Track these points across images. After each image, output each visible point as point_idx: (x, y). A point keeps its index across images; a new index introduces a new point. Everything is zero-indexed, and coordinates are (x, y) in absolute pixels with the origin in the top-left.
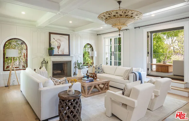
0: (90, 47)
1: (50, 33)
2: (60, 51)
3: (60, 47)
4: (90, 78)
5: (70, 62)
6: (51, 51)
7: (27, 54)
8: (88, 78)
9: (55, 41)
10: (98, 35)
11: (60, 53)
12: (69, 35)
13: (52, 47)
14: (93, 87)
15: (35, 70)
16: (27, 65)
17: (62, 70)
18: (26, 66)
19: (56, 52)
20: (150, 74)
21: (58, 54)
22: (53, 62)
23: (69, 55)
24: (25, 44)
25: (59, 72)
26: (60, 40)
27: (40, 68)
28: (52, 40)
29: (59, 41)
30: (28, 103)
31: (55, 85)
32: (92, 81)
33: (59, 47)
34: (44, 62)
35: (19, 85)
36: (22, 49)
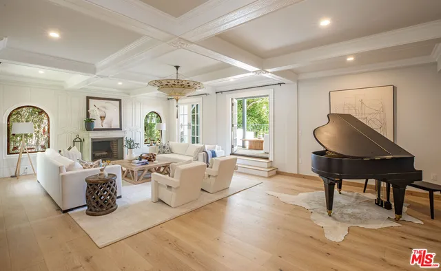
0: (157, 117)
1: (88, 98)
2: (105, 124)
3: (105, 117)
4: (143, 160)
5: (122, 138)
6: (89, 124)
7: (49, 129)
8: (140, 160)
9: (96, 109)
10: (168, 99)
11: (105, 126)
12: (120, 100)
13: (91, 118)
14: (146, 172)
15: (60, 151)
16: (49, 144)
17: (109, 151)
18: (47, 146)
19: (97, 124)
20: (235, 153)
21: (102, 127)
22: (92, 139)
23: (120, 129)
24: (46, 114)
25: (105, 153)
26: (105, 108)
27: (70, 149)
28: (91, 107)
29: (104, 110)
30: (48, 195)
31: (84, 168)
32: (145, 164)
33: (103, 118)
34: (78, 140)
35: (35, 174)
36: (41, 120)
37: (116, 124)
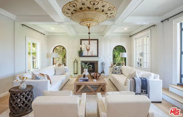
1: (81, 40)
2: (89, 53)
3: (89, 50)
6: (81, 54)
9: (85, 46)
10: (130, 36)
11: (89, 55)
12: (97, 40)
21: (87, 55)
22: (81, 61)
23: (98, 56)
24: (65, 49)
25: (91, 69)
29: (89, 46)
32: (86, 81)
33: (88, 50)
34: (76, 61)
37: (95, 53)
